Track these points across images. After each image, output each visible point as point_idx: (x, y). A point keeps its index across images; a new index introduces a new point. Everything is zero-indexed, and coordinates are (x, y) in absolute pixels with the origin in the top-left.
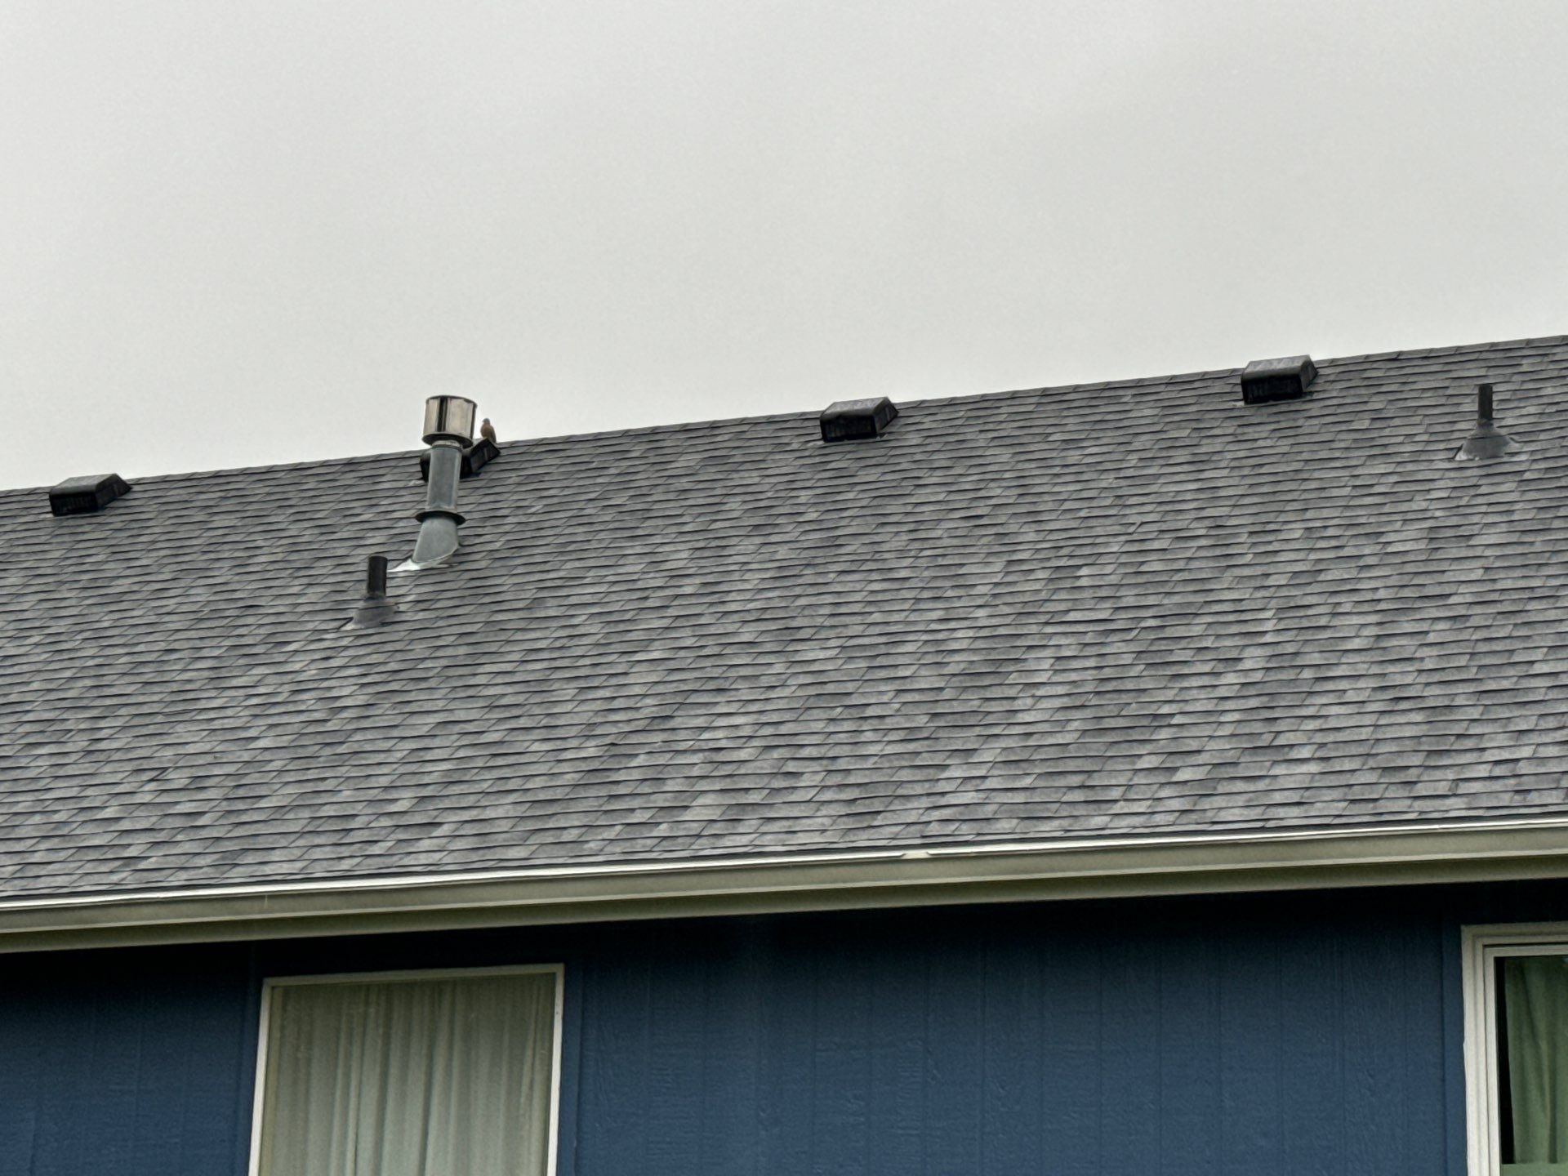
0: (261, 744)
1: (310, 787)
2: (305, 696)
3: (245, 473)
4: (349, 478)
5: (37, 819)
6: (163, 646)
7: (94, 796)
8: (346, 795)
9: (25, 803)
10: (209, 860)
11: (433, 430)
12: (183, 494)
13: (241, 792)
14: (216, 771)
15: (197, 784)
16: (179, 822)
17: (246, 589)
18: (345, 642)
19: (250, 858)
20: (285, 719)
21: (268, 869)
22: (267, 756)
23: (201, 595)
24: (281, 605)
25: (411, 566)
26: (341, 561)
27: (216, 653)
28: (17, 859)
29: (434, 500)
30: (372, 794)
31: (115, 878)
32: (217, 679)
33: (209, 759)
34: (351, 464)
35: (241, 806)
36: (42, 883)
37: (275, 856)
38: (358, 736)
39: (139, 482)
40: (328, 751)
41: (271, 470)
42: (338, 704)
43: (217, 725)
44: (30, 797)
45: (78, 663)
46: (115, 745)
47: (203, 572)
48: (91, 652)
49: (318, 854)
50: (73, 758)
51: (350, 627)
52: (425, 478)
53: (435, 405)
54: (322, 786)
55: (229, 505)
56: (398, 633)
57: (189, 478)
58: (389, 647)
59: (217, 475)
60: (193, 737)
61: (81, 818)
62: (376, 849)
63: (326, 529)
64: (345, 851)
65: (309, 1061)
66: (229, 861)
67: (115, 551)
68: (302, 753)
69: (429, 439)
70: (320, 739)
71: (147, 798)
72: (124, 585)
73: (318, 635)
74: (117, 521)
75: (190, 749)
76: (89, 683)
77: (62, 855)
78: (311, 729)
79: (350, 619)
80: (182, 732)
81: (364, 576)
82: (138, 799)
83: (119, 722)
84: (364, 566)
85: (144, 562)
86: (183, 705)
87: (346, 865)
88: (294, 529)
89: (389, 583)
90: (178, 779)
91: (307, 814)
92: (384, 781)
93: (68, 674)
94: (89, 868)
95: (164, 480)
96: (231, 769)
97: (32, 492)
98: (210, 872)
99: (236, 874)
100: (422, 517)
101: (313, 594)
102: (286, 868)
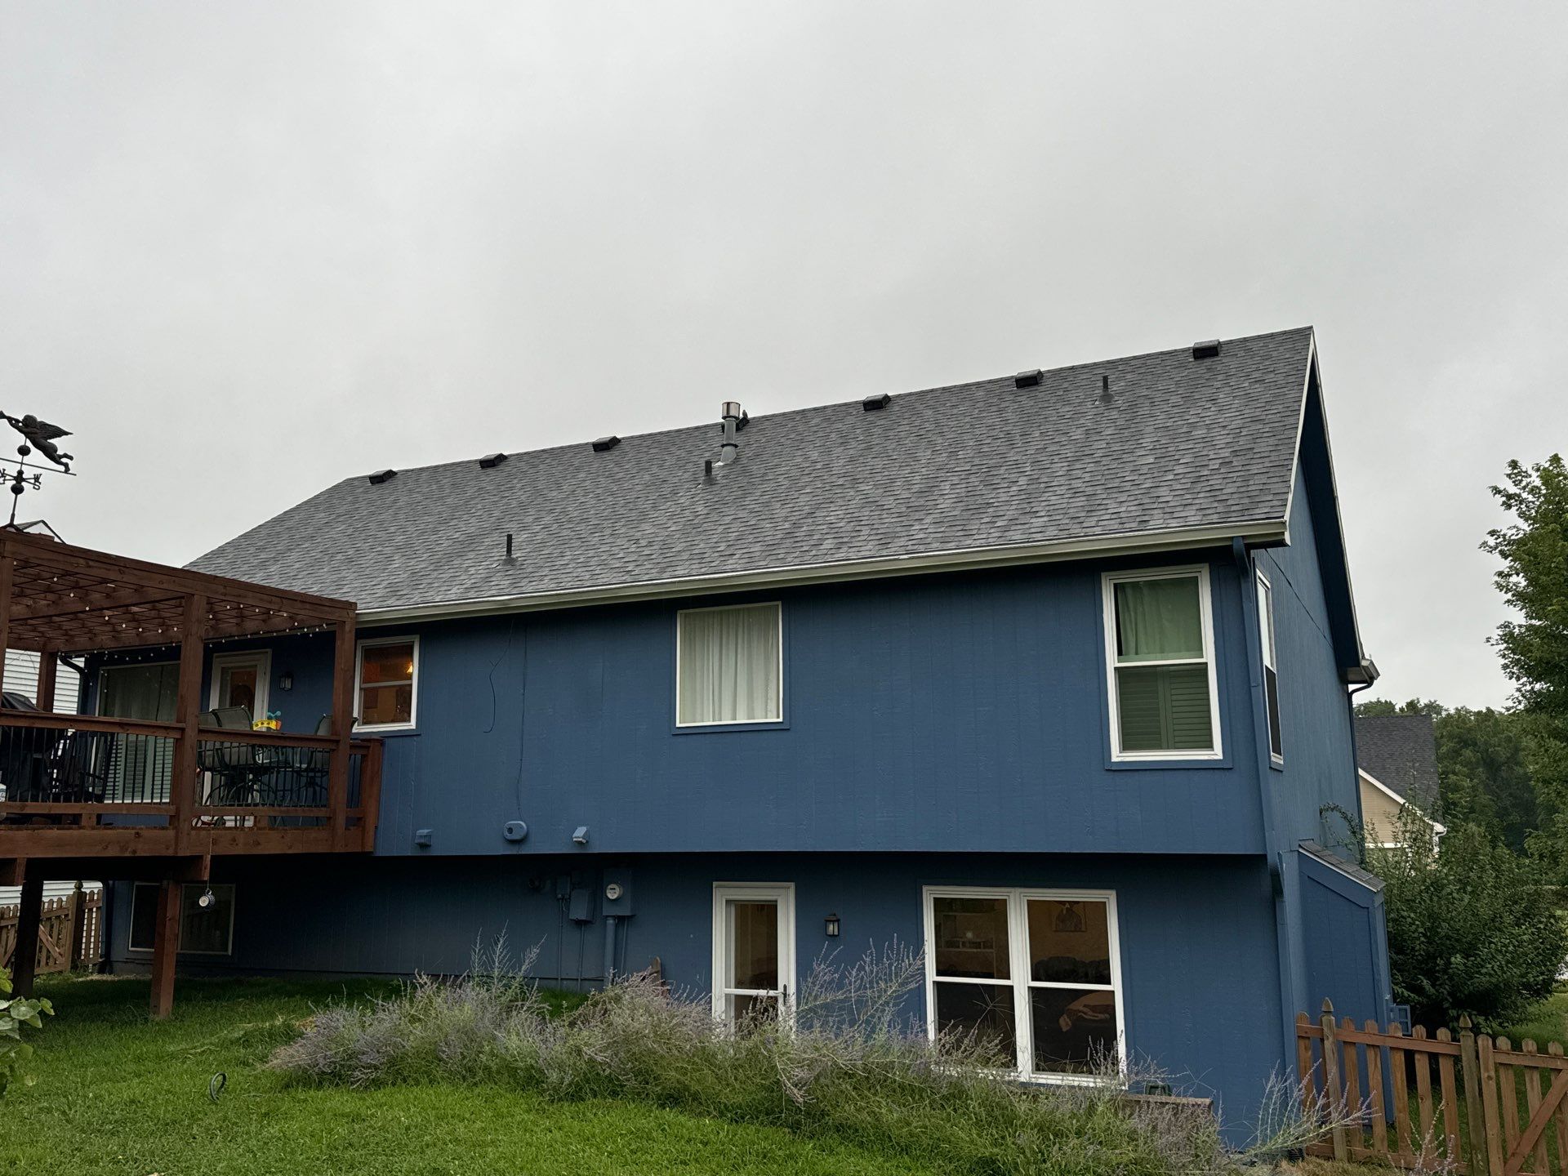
0: (671, 529)
1: (689, 544)
2: (686, 511)
3: (661, 433)
4: (697, 434)
5: (596, 559)
6: (635, 496)
7: (615, 550)
8: (702, 546)
9: (591, 553)
10: (656, 570)
11: (725, 414)
12: (639, 442)
13: (665, 546)
14: (656, 539)
15: (650, 544)
16: (645, 558)
17: (663, 474)
18: (699, 492)
19: (670, 569)
20: (679, 520)
21: (676, 573)
22: (674, 533)
23: (647, 477)
24: (676, 480)
25: (720, 464)
26: (696, 464)
27: (654, 497)
28: (590, 573)
29: (727, 439)
30: (710, 545)
31: (624, 578)
32: (655, 507)
33: (653, 535)
34: (697, 428)
35: (665, 551)
36: (598, 581)
37: (678, 568)
38: (705, 525)
39: (623, 439)
40: (695, 530)
41: (669, 432)
42: (698, 514)
43: (655, 523)
44: (593, 551)
45: (606, 504)
46: (621, 532)
47: (647, 469)
48: (611, 499)
49: (693, 566)
50: (607, 537)
51: (700, 486)
52: (723, 432)
53: (726, 406)
54: (693, 543)
55: (655, 445)
56: (715, 488)
57: (641, 436)
58: (714, 493)
59: (650, 435)
60: (648, 528)
61: (610, 558)
62: (713, 564)
63: (690, 452)
64: (703, 565)
65: (695, 638)
66: (663, 571)
67: (617, 464)
68: (686, 532)
69: (724, 418)
70: (692, 527)
71: (633, 550)
72: (621, 475)
73: (689, 490)
74: (617, 453)
75: (647, 532)
76: (610, 510)
77: (606, 571)
78: (689, 523)
79: (700, 484)
80: (644, 526)
81: (704, 468)
82: (629, 550)
83: (622, 524)
84: (704, 465)
85: (627, 467)
86: (643, 517)
87: (703, 570)
88: (678, 453)
89: (713, 470)
90: (643, 543)
91: (689, 553)
92: (715, 540)
93: (603, 508)
94: (615, 575)
95: (632, 437)
96: (662, 538)
97: (587, 444)
98: (657, 575)
99: (665, 576)
100: (723, 446)
101: (686, 475)
102: (682, 572)
